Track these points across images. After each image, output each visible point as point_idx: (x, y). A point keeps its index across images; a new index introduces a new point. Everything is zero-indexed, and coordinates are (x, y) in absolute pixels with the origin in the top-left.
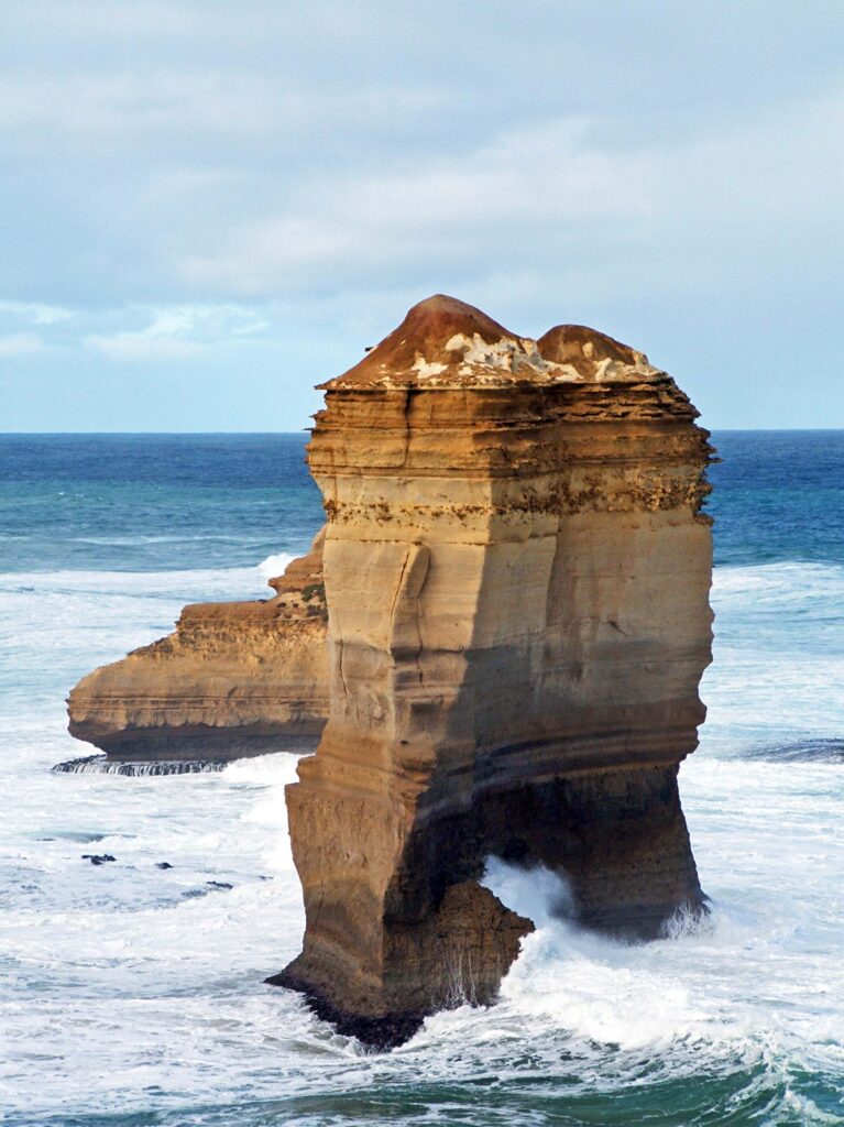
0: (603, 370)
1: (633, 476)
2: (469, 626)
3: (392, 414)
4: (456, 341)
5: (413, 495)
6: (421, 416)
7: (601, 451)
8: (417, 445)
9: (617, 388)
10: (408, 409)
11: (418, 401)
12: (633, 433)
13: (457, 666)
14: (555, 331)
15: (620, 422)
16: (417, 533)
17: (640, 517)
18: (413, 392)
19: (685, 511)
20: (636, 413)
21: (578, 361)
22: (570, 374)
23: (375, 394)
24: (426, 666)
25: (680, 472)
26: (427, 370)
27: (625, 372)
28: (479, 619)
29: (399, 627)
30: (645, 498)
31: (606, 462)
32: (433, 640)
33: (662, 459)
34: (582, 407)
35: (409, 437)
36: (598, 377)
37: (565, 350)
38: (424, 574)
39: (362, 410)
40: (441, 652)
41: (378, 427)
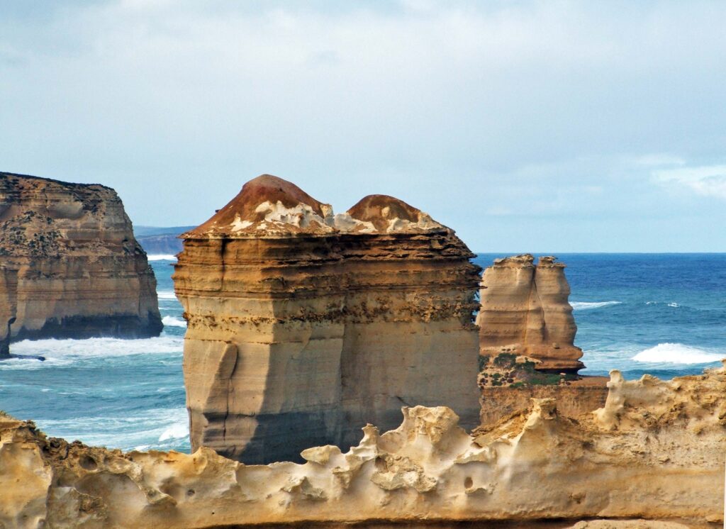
0: (393, 226)
1: (412, 298)
2: (260, 399)
3: (213, 256)
4: (264, 206)
5: (226, 311)
6: (231, 257)
7: (388, 281)
8: (228, 276)
9: (400, 238)
10: (223, 251)
11: (230, 246)
12: (412, 269)
13: (250, 426)
15: (403, 261)
16: (229, 336)
17: (415, 325)
18: (226, 240)
19: (454, 322)
20: (413, 255)
21: (376, 220)
22: (369, 228)
23: (202, 242)
24: (230, 426)
25: (450, 297)
26: (239, 225)
27: (408, 227)
28: (267, 393)
29: (212, 399)
30: (420, 313)
31: (392, 287)
32: (236, 407)
33: (433, 287)
34: (376, 251)
35: (223, 270)
36: (389, 230)
37: (369, 212)
38: (233, 363)
39: (197, 252)
40: (241, 416)
41: (205, 264)
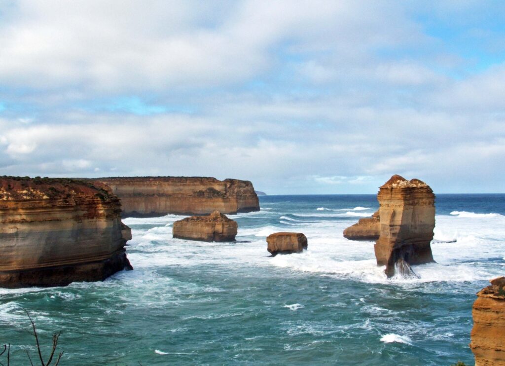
0: (419, 185)
1: (424, 200)
2: (400, 222)
3: (389, 192)
4: (398, 181)
5: (392, 203)
6: (393, 192)
7: (419, 197)
8: (393, 196)
9: (422, 188)
10: (391, 191)
11: (393, 190)
12: (424, 194)
13: (399, 228)
14: (412, 180)
15: (422, 193)
16: (393, 208)
17: (425, 206)
18: (392, 188)
19: (431, 205)
20: (424, 191)
21: (416, 184)
22: (415, 186)
23: (387, 189)
24: (394, 227)
25: (431, 200)
26: (394, 185)
27: (423, 185)
28: (402, 221)
29: (390, 222)
30: (425, 203)
31: (420, 198)
32: (395, 224)
33: (428, 198)
34: (416, 190)
35: (392, 195)
36: (419, 186)
37: (414, 182)
38: (394, 215)
39: (385, 191)
40: (396, 225)
41: (387, 193)
